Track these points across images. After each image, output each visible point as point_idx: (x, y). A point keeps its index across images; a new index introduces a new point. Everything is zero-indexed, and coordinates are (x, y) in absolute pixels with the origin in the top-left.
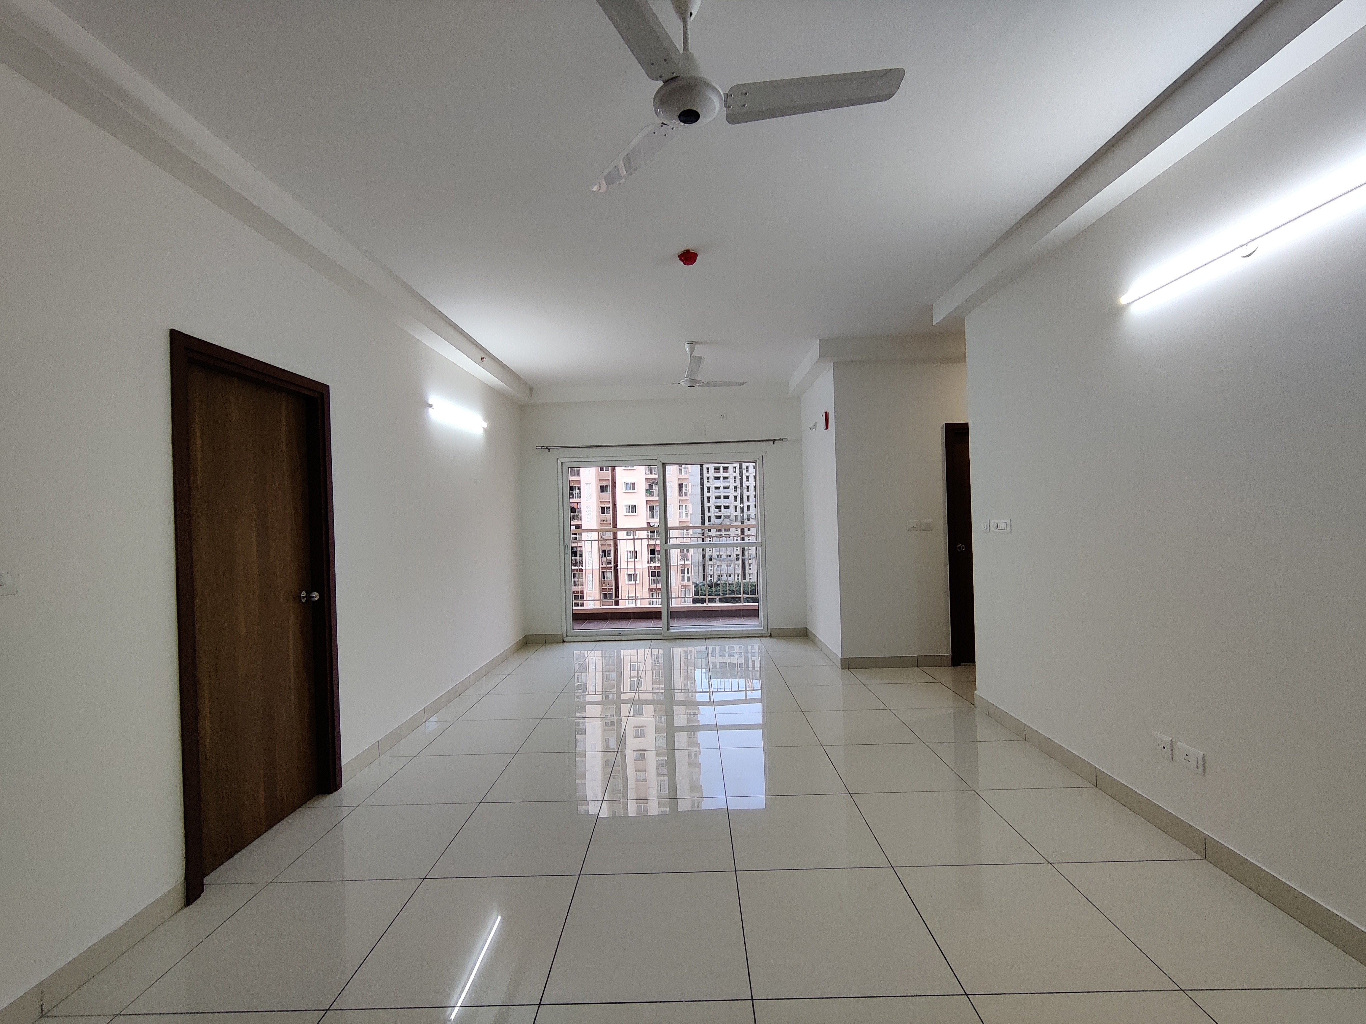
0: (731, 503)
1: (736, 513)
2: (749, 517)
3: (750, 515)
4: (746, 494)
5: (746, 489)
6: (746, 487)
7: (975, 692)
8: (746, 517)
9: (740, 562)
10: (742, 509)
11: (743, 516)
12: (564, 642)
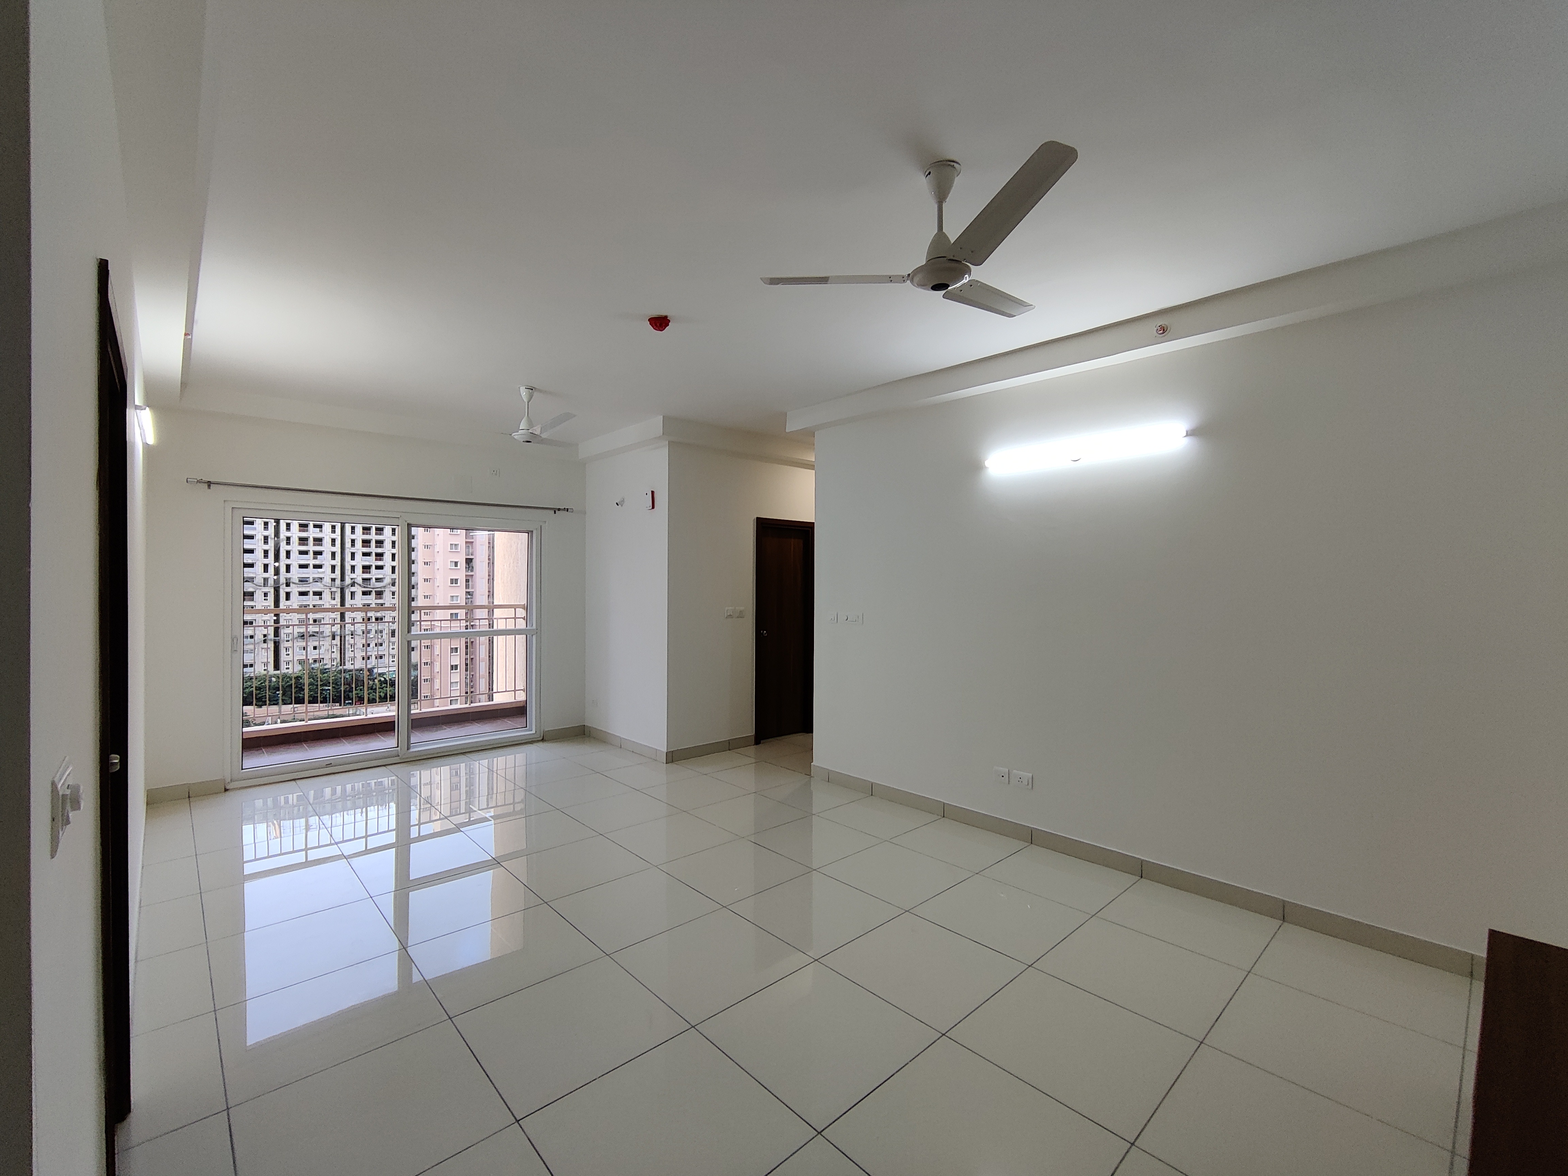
0: (258, 560)
1: (266, 575)
2: (288, 581)
3: (290, 578)
4: (284, 547)
5: (285, 542)
6: (286, 539)
7: (812, 764)
8: (282, 580)
9: (271, 645)
10: (277, 571)
11: (278, 579)
12: (226, 790)
